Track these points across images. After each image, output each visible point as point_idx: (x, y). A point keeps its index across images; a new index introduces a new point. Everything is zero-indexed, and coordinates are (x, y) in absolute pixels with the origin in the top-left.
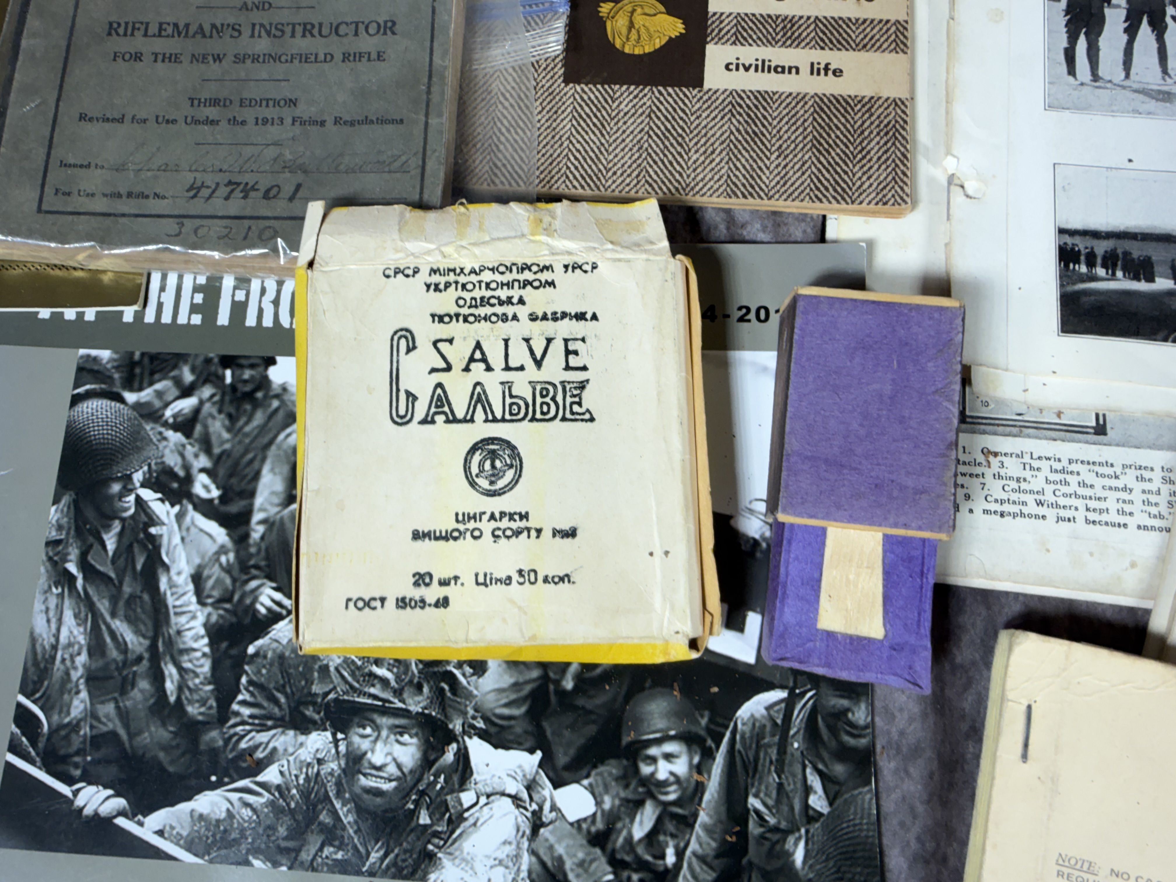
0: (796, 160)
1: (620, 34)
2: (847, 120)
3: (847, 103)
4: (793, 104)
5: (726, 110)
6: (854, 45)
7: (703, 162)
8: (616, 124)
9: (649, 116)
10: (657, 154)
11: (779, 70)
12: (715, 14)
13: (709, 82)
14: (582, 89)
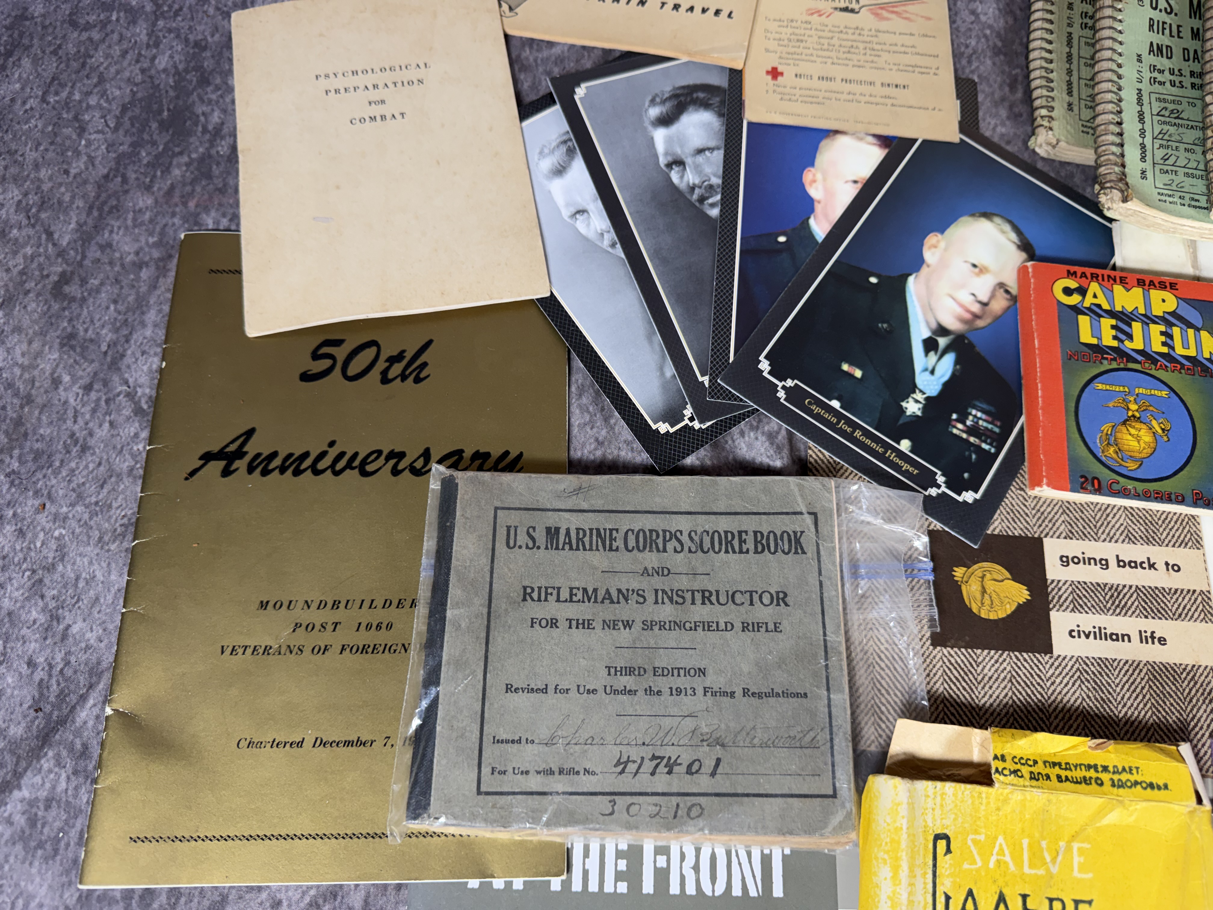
1: (975, 599)
2: (1177, 688)
3: (1175, 671)
4: (1130, 672)
5: (1076, 677)
6: (1171, 614)
9: (1010, 681)
11: (1115, 637)
12: (1053, 581)
13: (1057, 650)
14: (949, 653)
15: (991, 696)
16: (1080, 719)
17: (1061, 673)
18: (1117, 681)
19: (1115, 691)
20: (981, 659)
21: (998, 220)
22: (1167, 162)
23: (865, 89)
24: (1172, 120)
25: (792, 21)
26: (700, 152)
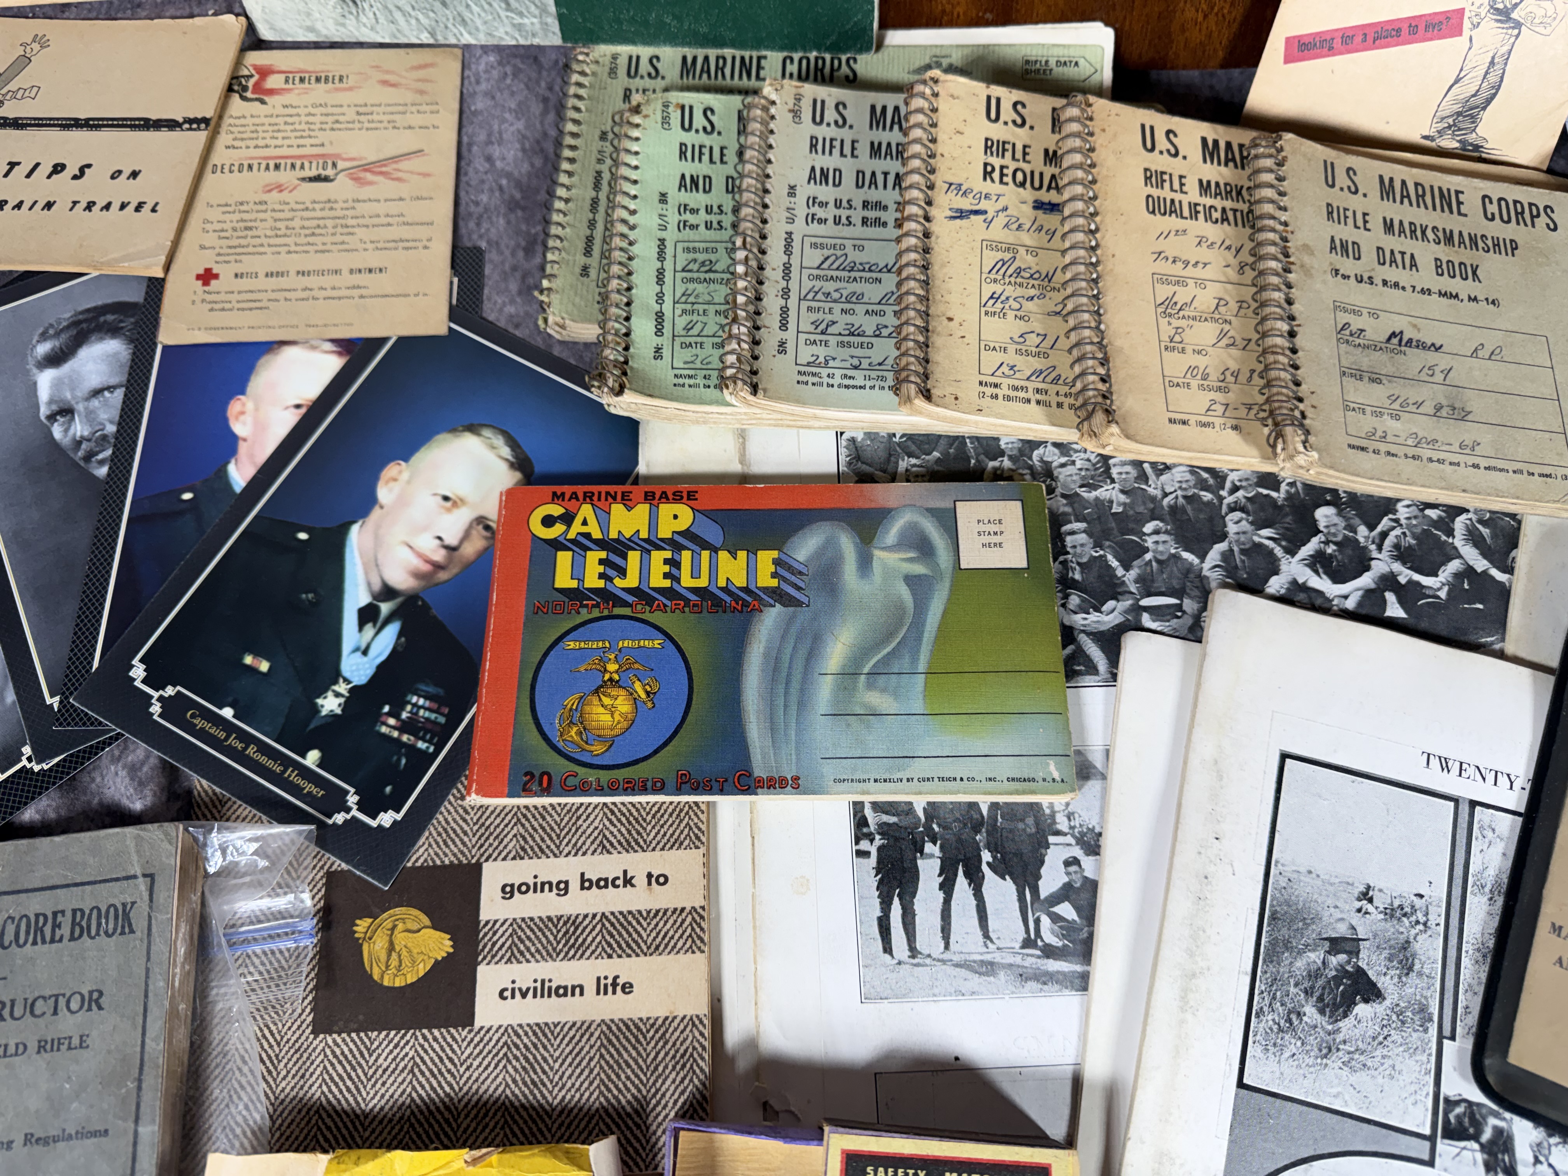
1: (378, 960)
2: (639, 1054)
3: (639, 1029)
4: (577, 1038)
5: (501, 1054)
6: (645, 948)
7: (475, 1130)
8: (373, 1086)
9: (412, 1071)
10: (421, 1125)
11: (562, 991)
12: (487, 922)
13: (481, 1019)
14: (334, 1041)
15: (383, 1096)
16: (499, 1114)
17: (481, 1052)
18: (557, 1054)
19: (551, 1069)
20: (376, 1043)
21: (487, 433)
22: (691, 333)
23: (328, 281)
24: (702, 276)
25: (242, 204)
26: (97, 393)
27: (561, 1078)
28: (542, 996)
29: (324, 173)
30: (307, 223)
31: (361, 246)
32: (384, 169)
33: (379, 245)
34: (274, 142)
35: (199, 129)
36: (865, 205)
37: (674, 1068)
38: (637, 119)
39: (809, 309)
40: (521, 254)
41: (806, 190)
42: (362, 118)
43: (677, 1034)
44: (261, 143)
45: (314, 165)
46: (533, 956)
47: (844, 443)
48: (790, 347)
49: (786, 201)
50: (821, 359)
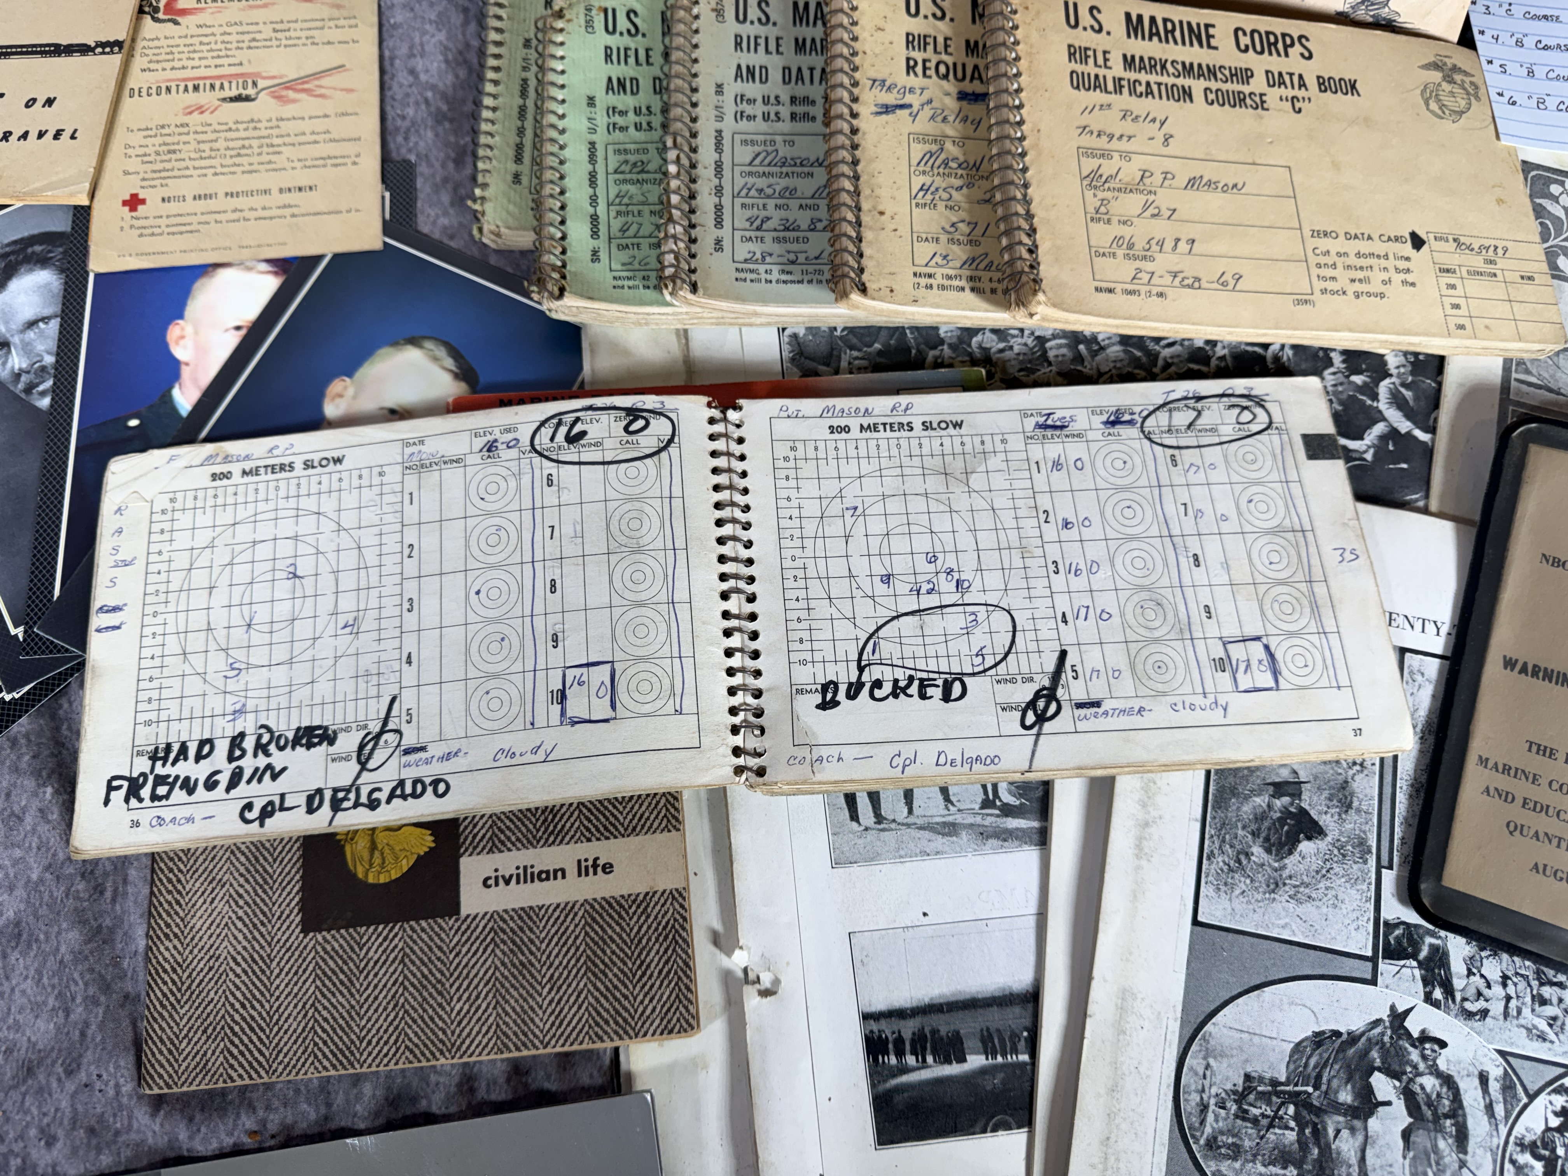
0: (570, 991)
1: (361, 860)
2: (622, 929)
3: (621, 906)
4: (561, 919)
5: (489, 939)
6: (622, 830)
7: (468, 1012)
8: (366, 977)
9: (402, 961)
10: (416, 1011)
12: (467, 817)
13: (467, 907)
14: (324, 938)
15: (376, 986)
16: (491, 995)
17: (469, 938)
18: (543, 935)
19: (539, 949)
20: (365, 938)
21: (429, 345)
22: (627, 234)
23: (257, 201)
24: (634, 177)
25: (163, 127)
26: (32, 324)
27: (548, 957)
28: (525, 882)
29: (244, 93)
30: (231, 144)
31: (289, 165)
32: (306, 86)
33: (308, 163)
34: (190, 63)
35: (112, 52)
36: (793, 100)
37: (657, 940)
38: (560, 24)
39: (743, 206)
40: (451, 165)
41: (733, 88)
42: (279, 35)
43: (658, 908)
44: (177, 64)
45: (234, 85)
46: (514, 844)
47: (786, 340)
48: (726, 244)
49: (714, 99)
50: (758, 255)
